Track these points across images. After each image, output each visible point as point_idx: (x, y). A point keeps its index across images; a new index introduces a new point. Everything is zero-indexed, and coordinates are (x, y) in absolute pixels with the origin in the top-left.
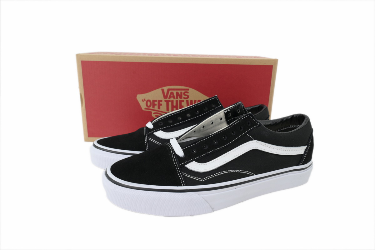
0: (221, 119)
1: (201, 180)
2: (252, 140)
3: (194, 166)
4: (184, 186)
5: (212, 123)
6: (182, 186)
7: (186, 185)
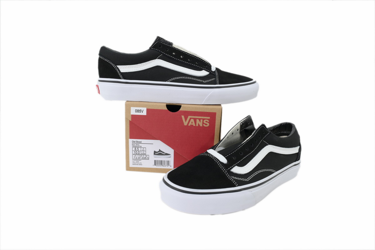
0: (238, 130)
1: (246, 180)
2: (268, 145)
3: (237, 170)
4: (237, 186)
5: (233, 133)
6: (236, 186)
7: (239, 185)
